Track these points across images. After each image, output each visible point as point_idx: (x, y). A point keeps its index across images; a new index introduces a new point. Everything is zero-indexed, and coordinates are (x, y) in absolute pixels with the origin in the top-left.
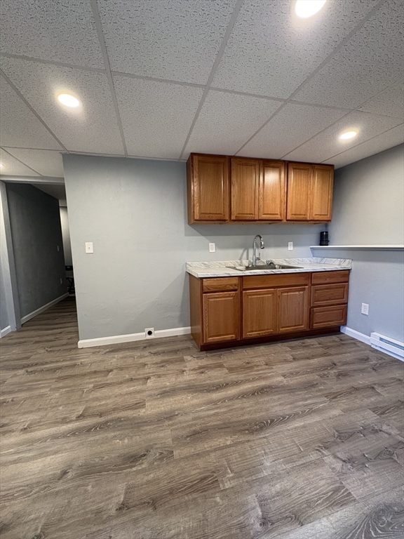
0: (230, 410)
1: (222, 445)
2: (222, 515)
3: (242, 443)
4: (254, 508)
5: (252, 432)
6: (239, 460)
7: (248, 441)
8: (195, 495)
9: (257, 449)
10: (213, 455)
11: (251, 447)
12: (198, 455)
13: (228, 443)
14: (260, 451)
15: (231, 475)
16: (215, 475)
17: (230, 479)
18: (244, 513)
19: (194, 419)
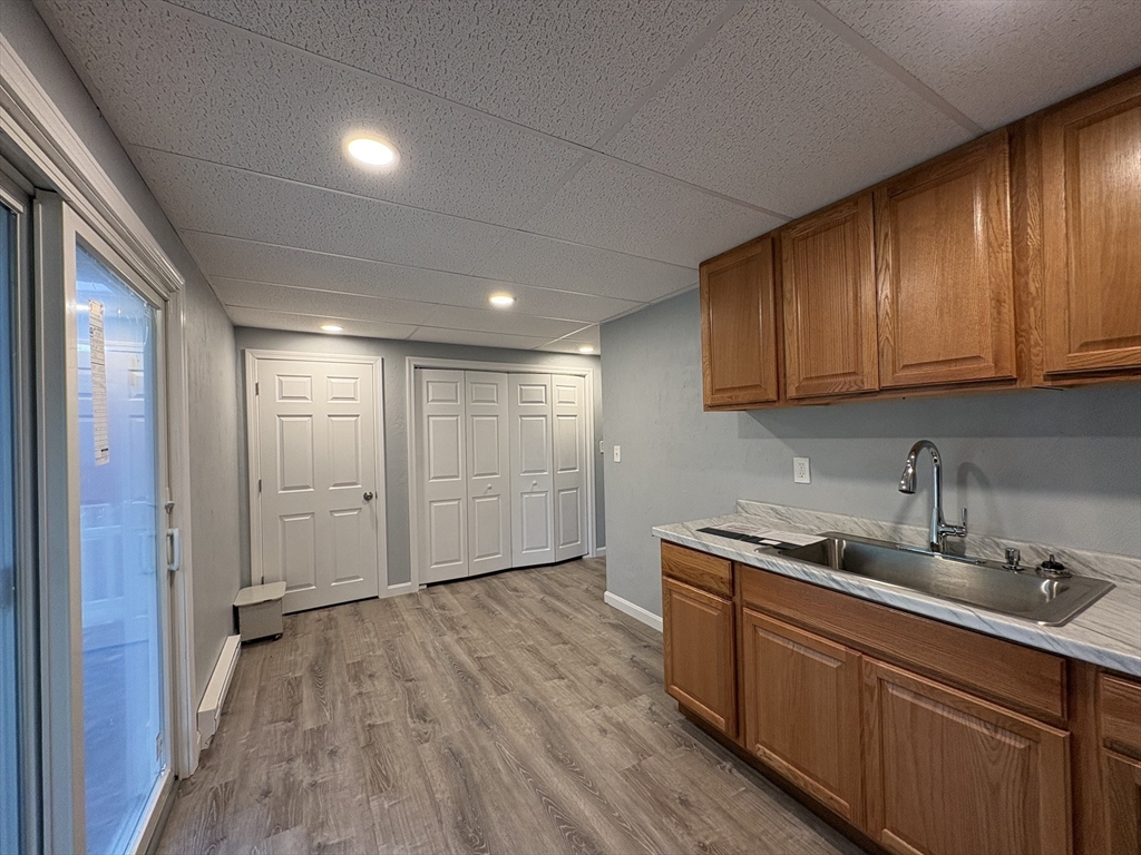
0: (508, 790)
1: (434, 789)
2: (341, 804)
3: (438, 812)
4: (339, 835)
5: (460, 827)
6: (408, 813)
7: (440, 822)
8: (368, 774)
9: (425, 837)
10: (420, 781)
11: (430, 826)
12: (421, 765)
13: (439, 796)
14: (420, 840)
15: (386, 806)
16: (389, 789)
17: (381, 807)
18: (337, 826)
19: (483, 749)
